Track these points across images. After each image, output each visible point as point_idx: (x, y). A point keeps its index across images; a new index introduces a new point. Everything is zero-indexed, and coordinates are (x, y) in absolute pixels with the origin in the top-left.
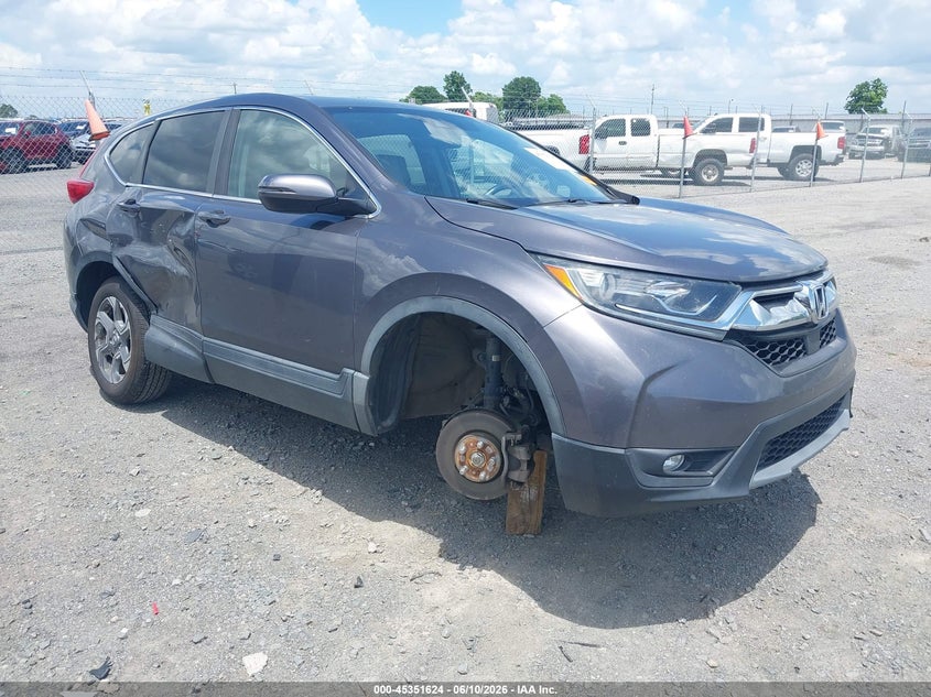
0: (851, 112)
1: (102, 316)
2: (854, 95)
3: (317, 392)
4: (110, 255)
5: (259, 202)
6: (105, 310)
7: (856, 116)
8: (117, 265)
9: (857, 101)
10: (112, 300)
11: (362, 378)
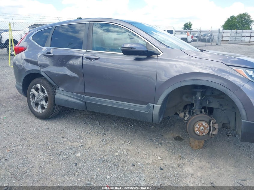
0: (184, 29)
1: (33, 91)
2: (185, 25)
3: (136, 111)
4: (39, 71)
5: (122, 53)
6: (34, 89)
7: (185, 30)
8: (43, 74)
9: (185, 27)
10: (39, 86)
11: (158, 106)
